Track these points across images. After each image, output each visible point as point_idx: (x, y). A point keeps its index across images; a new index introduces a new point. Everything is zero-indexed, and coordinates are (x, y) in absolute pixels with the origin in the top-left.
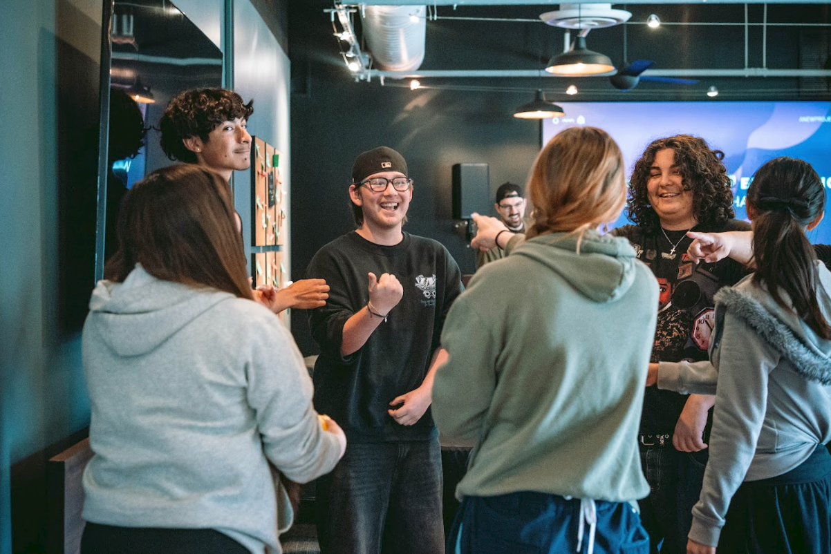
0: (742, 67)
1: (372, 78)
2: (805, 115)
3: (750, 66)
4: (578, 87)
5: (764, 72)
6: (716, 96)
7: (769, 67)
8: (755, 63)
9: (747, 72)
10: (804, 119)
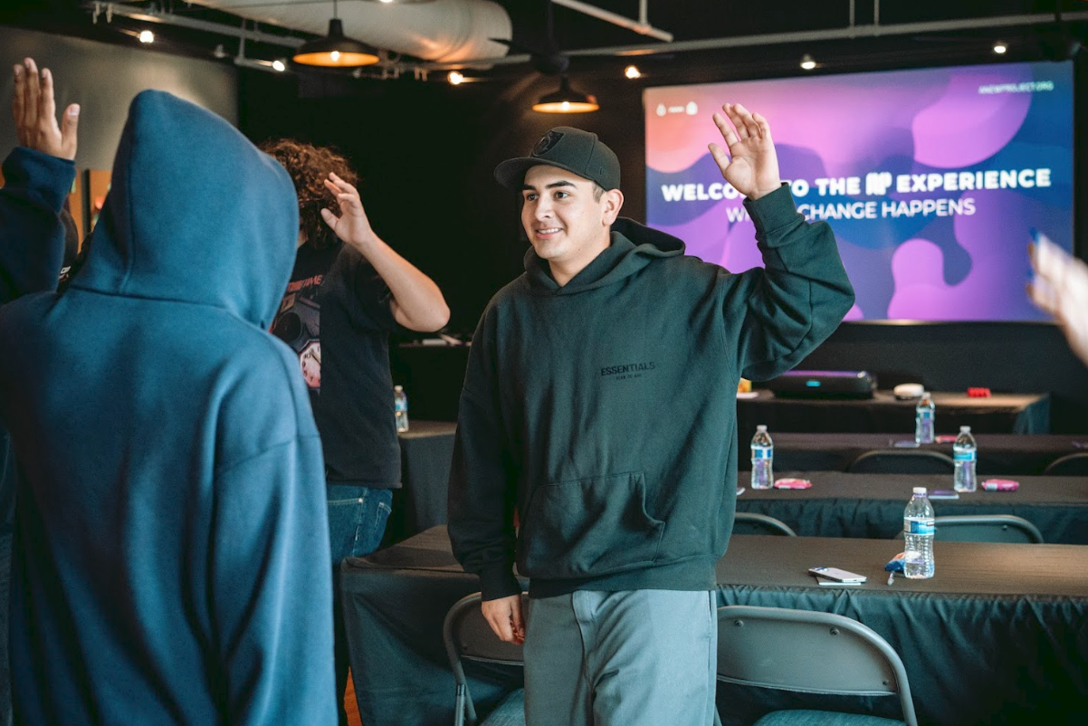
0: (844, 24)
1: (428, 75)
2: (987, 83)
3: (857, 23)
4: (640, 70)
5: (876, 30)
6: (814, 69)
7: (883, 22)
8: (864, 18)
9: (852, 32)
10: (984, 90)
